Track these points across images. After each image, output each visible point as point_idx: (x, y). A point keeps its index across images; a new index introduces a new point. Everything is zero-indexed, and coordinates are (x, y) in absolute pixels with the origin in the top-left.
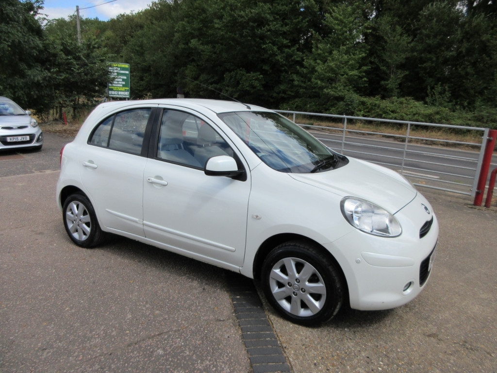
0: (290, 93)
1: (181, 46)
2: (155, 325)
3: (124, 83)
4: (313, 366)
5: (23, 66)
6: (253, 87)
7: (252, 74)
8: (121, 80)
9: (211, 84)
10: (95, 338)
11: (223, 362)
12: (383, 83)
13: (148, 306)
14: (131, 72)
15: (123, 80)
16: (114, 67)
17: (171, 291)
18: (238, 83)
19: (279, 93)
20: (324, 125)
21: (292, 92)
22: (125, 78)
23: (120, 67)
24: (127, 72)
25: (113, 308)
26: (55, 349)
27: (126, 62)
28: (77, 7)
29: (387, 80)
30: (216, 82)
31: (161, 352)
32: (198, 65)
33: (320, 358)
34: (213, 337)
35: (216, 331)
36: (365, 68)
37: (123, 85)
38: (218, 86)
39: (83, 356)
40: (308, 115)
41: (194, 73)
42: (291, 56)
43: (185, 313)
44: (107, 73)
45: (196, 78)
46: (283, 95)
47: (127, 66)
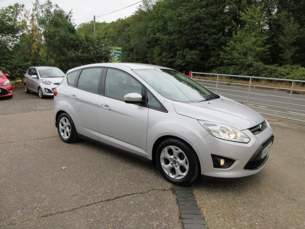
0: (217, 62)
1: (152, 36)
2: (130, 189)
3: (118, 58)
4: (216, 218)
5: (66, 50)
6: (193, 59)
7: (193, 51)
8: (117, 57)
9: (169, 58)
10: (99, 193)
11: (165, 211)
12: (280, 55)
13: (127, 179)
14: (122, 52)
15: (118, 57)
16: (113, 49)
17: (139, 173)
18: (185, 57)
19: (210, 63)
20: (240, 83)
21: (218, 62)
22: (119, 55)
23: (116, 49)
24: (120, 52)
25: (109, 179)
26: (79, 196)
27: (120, 46)
28: (94, 16)
29: (284, 53)
30: (172, 57)
31: (132, 202)
32: (161, 47)
33: (221, 214)
34: (161, 198)
35: (162, 195)
36: (268, 46)
37: (118, 59)
38: (173, 59)
39: (93, 201)
40: (229, 76)
41: (159, 51)
42: (219, 39)
43: (146, 185)
44: (109, 53)
45: (160, 54)
46: (213, 64)
47: (120, 48)
